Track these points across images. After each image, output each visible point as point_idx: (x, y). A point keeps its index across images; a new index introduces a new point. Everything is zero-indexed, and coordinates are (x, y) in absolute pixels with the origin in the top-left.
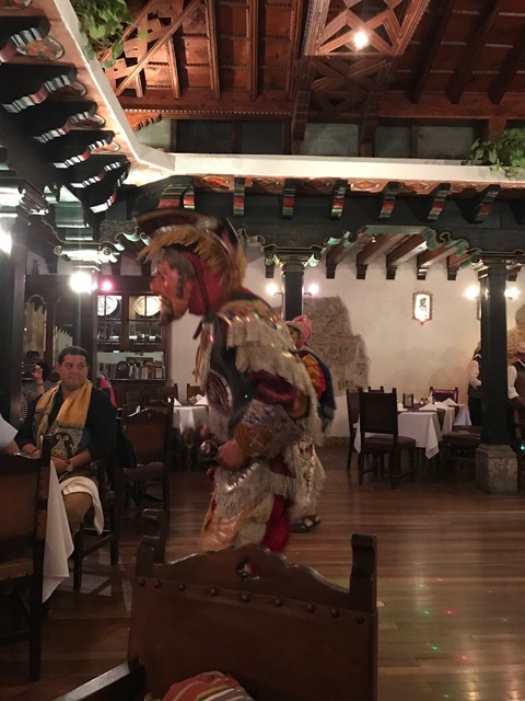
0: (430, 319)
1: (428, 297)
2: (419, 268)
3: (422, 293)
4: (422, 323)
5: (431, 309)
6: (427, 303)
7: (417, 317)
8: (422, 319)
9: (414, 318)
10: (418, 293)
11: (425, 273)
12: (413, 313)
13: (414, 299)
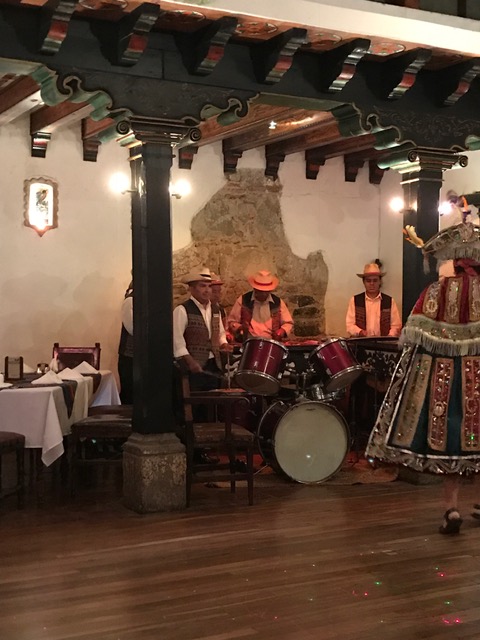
0: (55, 226)
1: (50, 189)
2: (34, 136)
3: (41, 180)
4: (41, 234)
5: (56, 210)
6: (49, 198)
7: (31, 223)
8: (41, 226)
9: (27, 224)
10: (33, 180)
11: (45, 145)
12: (25, 215)
13: (26, 190)
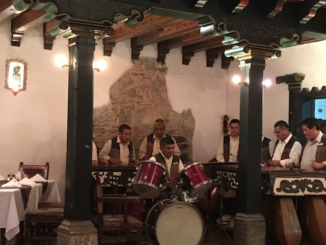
0: (24, 89)
1: (22, 66)
2: (13, 33)
3: (17, 60)
4: (15, 94)
5: (25, 79)
6: (22, 72)
7: (10, 86)
8: (16, 89)
9: (7, 87)
10: (11, 60)
11: (20, 39)
12: (6, 81)
13: (7, 66)
